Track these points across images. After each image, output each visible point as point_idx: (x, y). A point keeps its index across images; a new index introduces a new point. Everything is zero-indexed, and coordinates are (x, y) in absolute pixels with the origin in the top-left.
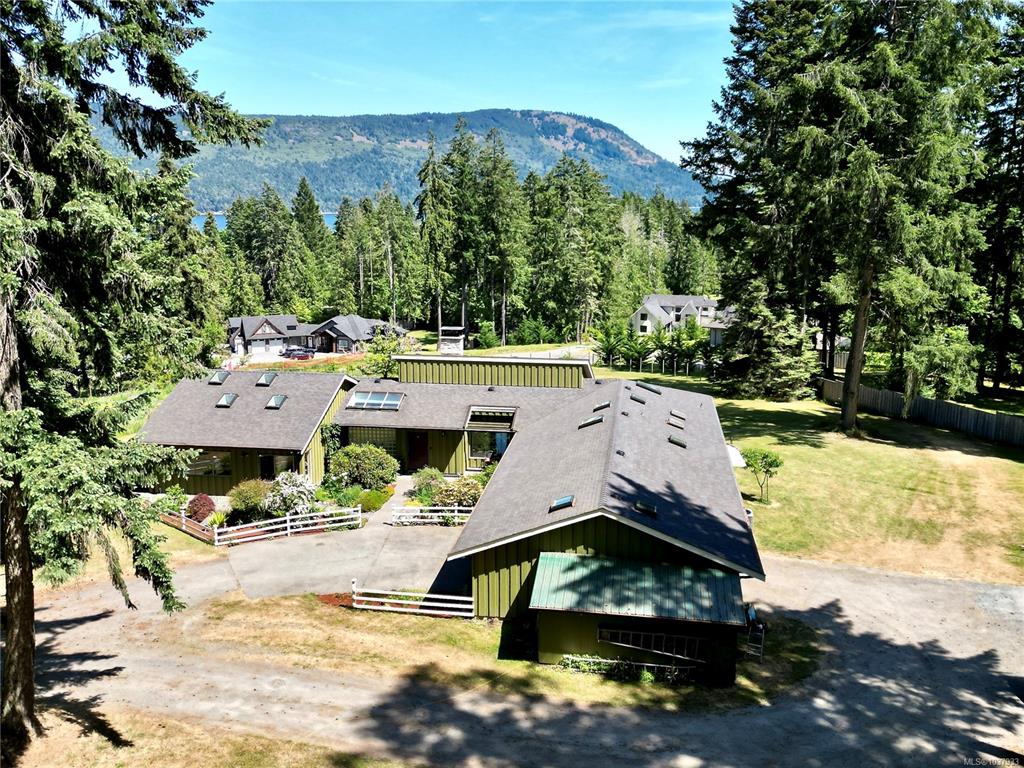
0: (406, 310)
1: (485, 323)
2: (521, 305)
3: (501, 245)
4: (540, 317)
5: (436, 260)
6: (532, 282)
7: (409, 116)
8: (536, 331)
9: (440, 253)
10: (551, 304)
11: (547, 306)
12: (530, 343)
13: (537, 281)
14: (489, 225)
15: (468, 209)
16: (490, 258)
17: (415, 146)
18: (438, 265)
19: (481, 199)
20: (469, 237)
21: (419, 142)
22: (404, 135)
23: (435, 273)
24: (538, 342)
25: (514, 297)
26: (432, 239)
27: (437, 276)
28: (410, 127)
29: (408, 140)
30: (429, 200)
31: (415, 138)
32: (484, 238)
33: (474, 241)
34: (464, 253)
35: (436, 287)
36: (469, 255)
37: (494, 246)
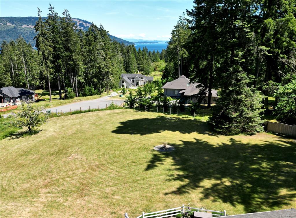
0: (33, 82)
1: (69, 88)
2: (83, 80)
3: (73, 57)
4: (92, 85)
5: (46, 64)
6: (86, 71)
7: (26, 18)
8: (90, 90)
9: (48, 61)
10: (95, 80)
11: (93, 81)
12: (88, 95)
13: (88, 70)
14: (68, 49)
15: (57, 42)
16: (69, 62)
17: (29, 27)
18: (47, 66)
19: (63, 39)
20: (59, 54)
21: (30, 26)
22: (25, 23)
23: (46, 70)
24: (91, 95)
25: (80, 78)
26: (44, 55)
27: (47, 70)
28: (26, 21)
29: (26, 25)
30: (41, 38)
31: (28, 24)
32: (66, 54)
33: (61, 55)
34: (58, 61)
35: (47, 75)
36: (60, 61)
37: (70, 58)
